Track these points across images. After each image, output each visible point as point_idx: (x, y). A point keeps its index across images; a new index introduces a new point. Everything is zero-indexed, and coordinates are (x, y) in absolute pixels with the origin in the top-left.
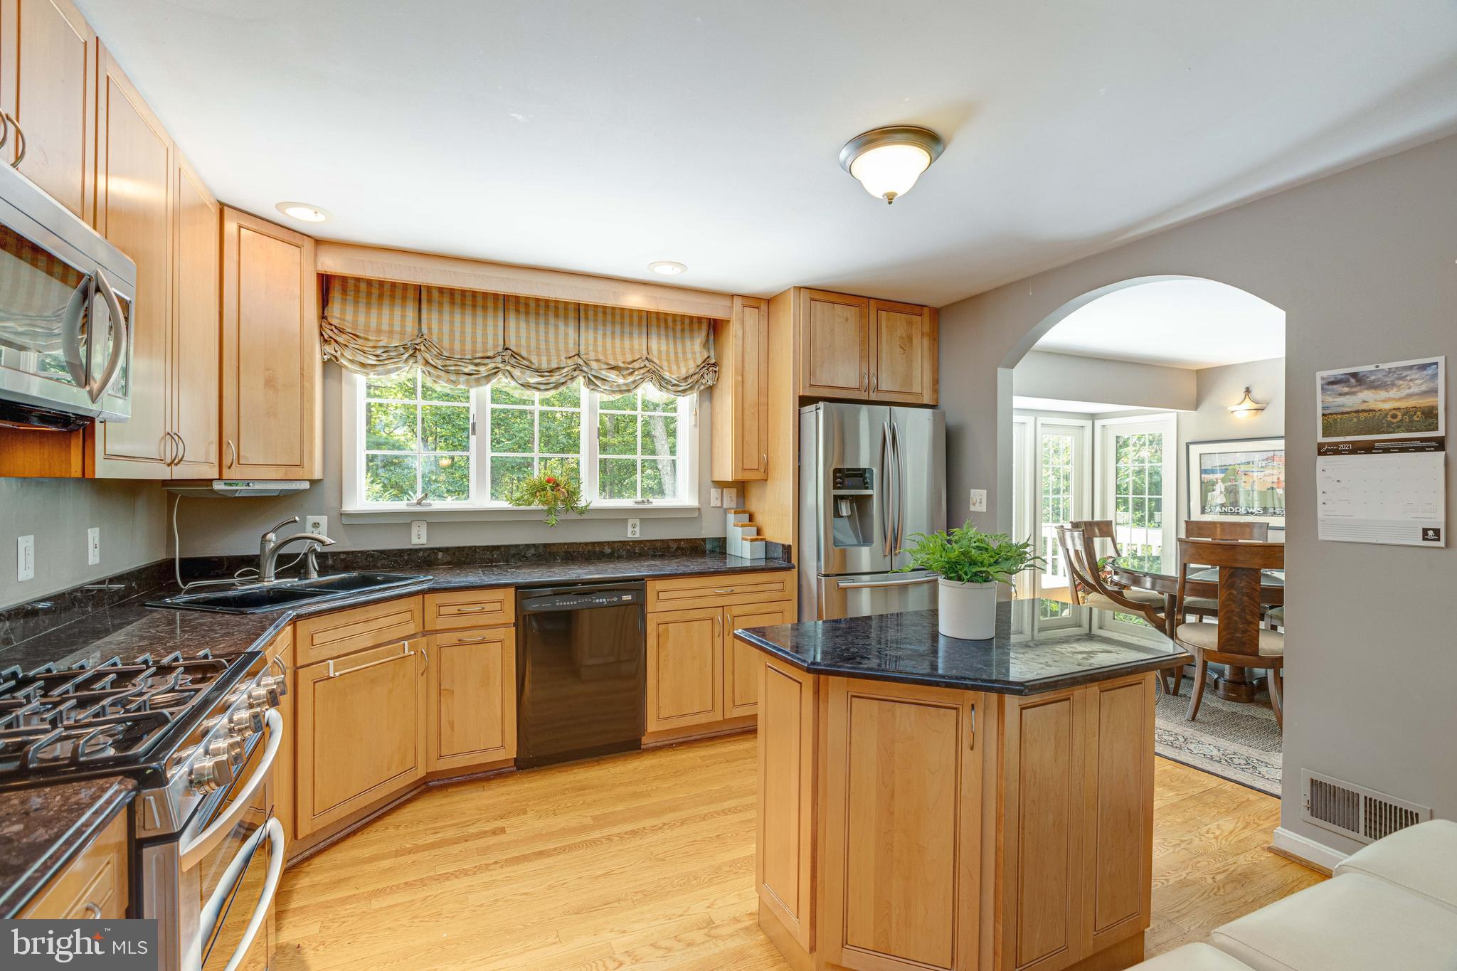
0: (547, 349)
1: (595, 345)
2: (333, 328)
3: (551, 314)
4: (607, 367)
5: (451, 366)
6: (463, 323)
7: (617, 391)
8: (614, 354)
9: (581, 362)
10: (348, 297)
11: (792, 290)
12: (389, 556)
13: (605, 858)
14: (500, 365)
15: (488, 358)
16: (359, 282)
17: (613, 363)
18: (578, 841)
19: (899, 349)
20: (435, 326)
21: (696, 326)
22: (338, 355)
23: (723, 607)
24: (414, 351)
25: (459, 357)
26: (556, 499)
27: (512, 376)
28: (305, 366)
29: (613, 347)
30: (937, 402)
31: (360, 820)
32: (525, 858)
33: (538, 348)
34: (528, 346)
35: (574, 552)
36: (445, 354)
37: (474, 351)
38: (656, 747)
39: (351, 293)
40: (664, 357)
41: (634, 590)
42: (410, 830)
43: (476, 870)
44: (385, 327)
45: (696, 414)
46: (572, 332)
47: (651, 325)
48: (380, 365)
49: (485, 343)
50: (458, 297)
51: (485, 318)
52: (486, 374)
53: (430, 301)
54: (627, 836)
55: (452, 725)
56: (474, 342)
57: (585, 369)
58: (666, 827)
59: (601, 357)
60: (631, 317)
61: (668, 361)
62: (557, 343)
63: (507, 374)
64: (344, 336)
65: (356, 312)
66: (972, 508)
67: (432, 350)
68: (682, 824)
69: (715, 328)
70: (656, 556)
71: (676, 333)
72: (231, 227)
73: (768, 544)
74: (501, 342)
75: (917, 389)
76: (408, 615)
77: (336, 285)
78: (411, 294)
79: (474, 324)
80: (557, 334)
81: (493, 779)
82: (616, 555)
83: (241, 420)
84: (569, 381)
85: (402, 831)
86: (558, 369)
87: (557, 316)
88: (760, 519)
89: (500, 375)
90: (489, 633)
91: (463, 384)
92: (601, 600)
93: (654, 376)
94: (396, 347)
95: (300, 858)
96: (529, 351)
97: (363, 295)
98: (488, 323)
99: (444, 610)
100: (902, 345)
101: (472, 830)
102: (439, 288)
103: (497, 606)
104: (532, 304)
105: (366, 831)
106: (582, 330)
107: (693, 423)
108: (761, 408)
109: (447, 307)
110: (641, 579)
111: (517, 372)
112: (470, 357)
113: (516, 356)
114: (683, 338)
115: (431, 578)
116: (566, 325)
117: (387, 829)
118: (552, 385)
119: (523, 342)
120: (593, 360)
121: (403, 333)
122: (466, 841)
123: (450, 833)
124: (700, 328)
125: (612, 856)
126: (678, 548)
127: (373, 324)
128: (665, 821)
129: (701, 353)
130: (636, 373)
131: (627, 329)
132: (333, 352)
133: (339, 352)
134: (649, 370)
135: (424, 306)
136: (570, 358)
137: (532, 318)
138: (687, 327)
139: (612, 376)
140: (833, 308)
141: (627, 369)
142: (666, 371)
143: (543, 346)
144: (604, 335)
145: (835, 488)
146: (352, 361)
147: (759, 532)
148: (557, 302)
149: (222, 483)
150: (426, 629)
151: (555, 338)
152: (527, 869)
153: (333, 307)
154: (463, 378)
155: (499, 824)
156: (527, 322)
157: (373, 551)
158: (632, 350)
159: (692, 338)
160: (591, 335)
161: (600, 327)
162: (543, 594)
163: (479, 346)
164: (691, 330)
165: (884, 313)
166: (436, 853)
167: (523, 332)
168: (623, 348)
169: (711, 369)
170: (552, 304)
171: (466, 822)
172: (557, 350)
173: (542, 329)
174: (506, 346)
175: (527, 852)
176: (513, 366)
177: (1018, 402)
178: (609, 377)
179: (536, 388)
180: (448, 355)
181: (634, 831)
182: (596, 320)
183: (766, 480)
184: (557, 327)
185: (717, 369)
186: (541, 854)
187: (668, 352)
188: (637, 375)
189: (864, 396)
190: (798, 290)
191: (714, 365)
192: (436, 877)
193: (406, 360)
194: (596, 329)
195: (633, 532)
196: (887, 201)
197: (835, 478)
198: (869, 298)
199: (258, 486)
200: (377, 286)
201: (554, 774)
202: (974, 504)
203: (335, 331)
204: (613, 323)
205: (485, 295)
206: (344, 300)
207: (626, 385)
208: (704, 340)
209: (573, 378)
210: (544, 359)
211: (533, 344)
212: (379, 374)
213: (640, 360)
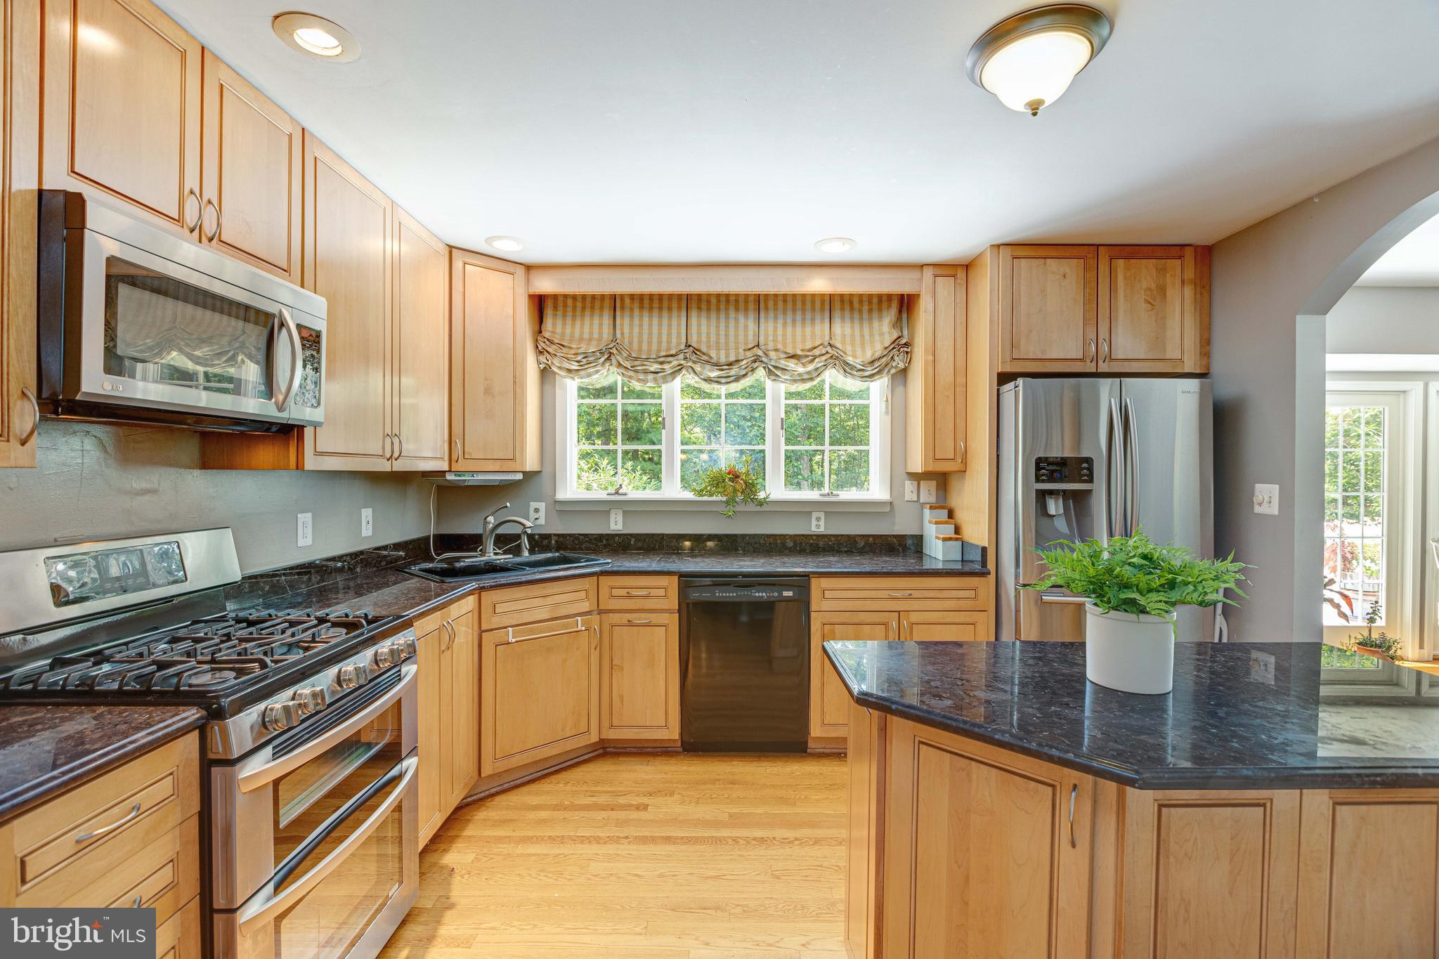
0: (727, 343)
1: (775, 335)
2: (545, 340)
3: (732, 308)
4: (785, 356)
5: (638, 366)
6: (650, 325)
7: (799, 380)
8: (794, 342)
9: (760, 353)
10: (558, 313)
11: (989, 251)
12: (591, 540)
13: (723, 860)
14: (682, 362)
15: (672, 356)
16: (567, 298)
17: (791, 352)
18: (706, 835)
19: (1144, 305)
20: (626, 331)
21: (885, 304)
22: (549, 363)
23: (899, 612)
24: (608, 355)
25: (645, 357)
26: (735, 491)
27: (694, 371)
28: (517, 374)
29: (794, 335)
30: (1208, 369)
31: (541, 771)
32: (654, 840)
33: (718, 343)
34: (709, 342)
35: (756, 543)
36: (634, 355)
37: (659, 350)
38: (823, 753)
39: (561, 309)
40: (848, 339)
41: (795, 586)
42: (575, 788)
43: (608, 840)
44: (586, 336)
45: (887, 401)
46: (751, 325)
47: (835, 308)
48: (582, 370)
49: (669, 342)
50: (646, 302)
51: (670, 318)
52: (671, 371)
53: (622, 308)
54: (753, 842)
55: (621, 697)
56: (660, 342)
57: (764, 359)
58: (797, 842)
59: (780, 346)
60: (813, 302)
61: (853, 344)
62: (736, 336)
63: (690, 370)
64: (554, 347)
65: (564, 324)
66: (1257, 509)
67: (623, 353)
68: (815, 843)
69: (906, 304)
70: (842, 551)
71: (862, 315)
72: (458, 265)
73: (964, 545)
74: (684, 340)
75: (1172, 352)
76: (583, 594)
77: (549, 303)
78: (607, 303)
79: (660, 325)
80: (737, 328)
81: (660, 755)
82: (798, 548)
83: (465, 422)
84: (750, 373)
85: (568, 788)
86: (738, 361)
87: (737, 309)
88: (961, 516)
89: (684, 371)
90: (655, 618)
91: (651, 382)
92: (760, 594)
93: (837, 362)
94: (593, 352)
95: (487, 793)
96: (709, 347)
97: (569, 309)
98: (673, 323)
99: (615, 592)
100: (1148, 299)
101: (622, 800)
102: (631, 295)
103: (662, 592)
104: (714, 301)
105: (543, 781)
106: (762, 320)
107: (884, 410)
108: (958, 390)
109: (637, 312)
110: (807, 576)
111: (698, 368)
112: (655, 356)
113: (696, 352)
114: (870, 319)
115: (610, 561)
116: (746, 317)
117: (558, 783)
118: (732, 378)
119: (704, 339)
120: (771, 350)
121: (600, 340)
122: (612, 810)
123: (602, 800)
124: (889, 307)
125: (731, 860)
126: (867, 544)
127: (577, 334)
128: (798, 836)
129: (889, 333)
130: (817, 360)
131: (808, 316)
132: (546, 361)
133: (550, 361)
134: (832, 356)
135: (618, 313)
136: (749, 349)
137: (713, 315)
138: (875, 306)
139: (791, 364)
140: (1045, 264)
141: (807, 356)
142: (849, 356)
143: (722, 340)
144: (785, 324)
145: (1038, 480)
146: (560, 368)
147: (957, 530)
148: (737, 295)
149: (453, 474)
150: (600, 608)
151: (735, 331)
152: (648, 851)
153: (546, 323)
154: (651, 377)
155: (645, 800)
156: (708, 318)
157: (579, 534)
158: (813, 336)
159: (880, 318)
160: (771, 325)
161: (780, 316)
162: (703, 584)
163: (664, 345)
164: (880, 310)
165: (1121, 262)
166: (584, 815)
167: (704, 329)
168: (804, 335)
169: (902, 349)
170: (732, 298)
171: (620, 791)
172: (737, 343)
173: (722, 324)
174: (689, 343)
175: (657, 834)
176: (694, 362)
177: (1334, 362)
178: (788, 366)
179: (717, 382)
180: (635, 356)
181: (763, 838)
182: (776, 309)
183: (965, 471)
184: (737, 320)
185: (909, 350)
186: (668, 840)
187: (853, 335)
188: (818, 363)
189: (1091, 368)
190: (996, 248)
191: (906, 345)
192: (574, 838)
193: (603, 364)
194: (776, 318)
195: (818, 526)
196: (1030, 112)
197: (1038, 468)
198: (1098, 245)
199: (481, 477)
200: (581, 300)
201: (713, 762)
202: (1260, 504)
203: (547, 342)
204: (794, 310)
205: (670, 296)
206: (555, 315)
207: (808, 373)
208: (894, 319)
209: (753, 370)
210: (723, 353)
211: (713, 339)
212: (581, 378)
213: (821, 347)
